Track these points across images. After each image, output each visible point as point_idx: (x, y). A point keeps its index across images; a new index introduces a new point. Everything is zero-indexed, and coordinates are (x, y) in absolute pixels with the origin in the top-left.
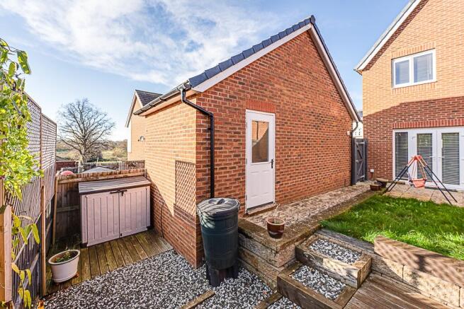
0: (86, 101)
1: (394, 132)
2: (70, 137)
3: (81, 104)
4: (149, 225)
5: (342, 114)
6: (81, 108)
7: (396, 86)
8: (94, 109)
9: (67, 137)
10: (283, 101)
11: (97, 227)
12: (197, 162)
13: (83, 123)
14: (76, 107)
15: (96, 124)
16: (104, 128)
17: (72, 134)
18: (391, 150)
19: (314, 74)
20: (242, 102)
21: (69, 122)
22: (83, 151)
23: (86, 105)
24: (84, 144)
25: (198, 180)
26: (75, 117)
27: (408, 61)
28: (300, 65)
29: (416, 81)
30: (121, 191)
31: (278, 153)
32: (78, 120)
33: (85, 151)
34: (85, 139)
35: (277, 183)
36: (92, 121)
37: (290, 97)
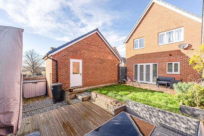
0: (33, 50)
1: (134, 64)
2: (27, 65)
3: (31, 51)
4: (45, 93)
5: (114, 59)
6: (31, 53)
7: (135, 49)
8: (37, 54)
9: (26, 65)
10: (85, 56)
11: (28, 93)
12: (52, 74)
13: (32, 60)
14: (29, 53)
15: (38, 60)
16: (41, 62)
17: (28, 64)
18: (133, 71)
19: (99, 46)
20: (68, 57)
21: (26, 59)
22: (32, 71)
23: (33, 52)
24: (33, 68)
25: (53, 78)
26: (29, 57)
27: (138, 40)
28: (93, 44)
29: (140, 47)
30: (36, 83)
31: (83, 71)
32: (30, 58)
33: (34, 71)
34: (33, 66)
35: (83, 80)
36: (36, 59)
37: (88, 54)
